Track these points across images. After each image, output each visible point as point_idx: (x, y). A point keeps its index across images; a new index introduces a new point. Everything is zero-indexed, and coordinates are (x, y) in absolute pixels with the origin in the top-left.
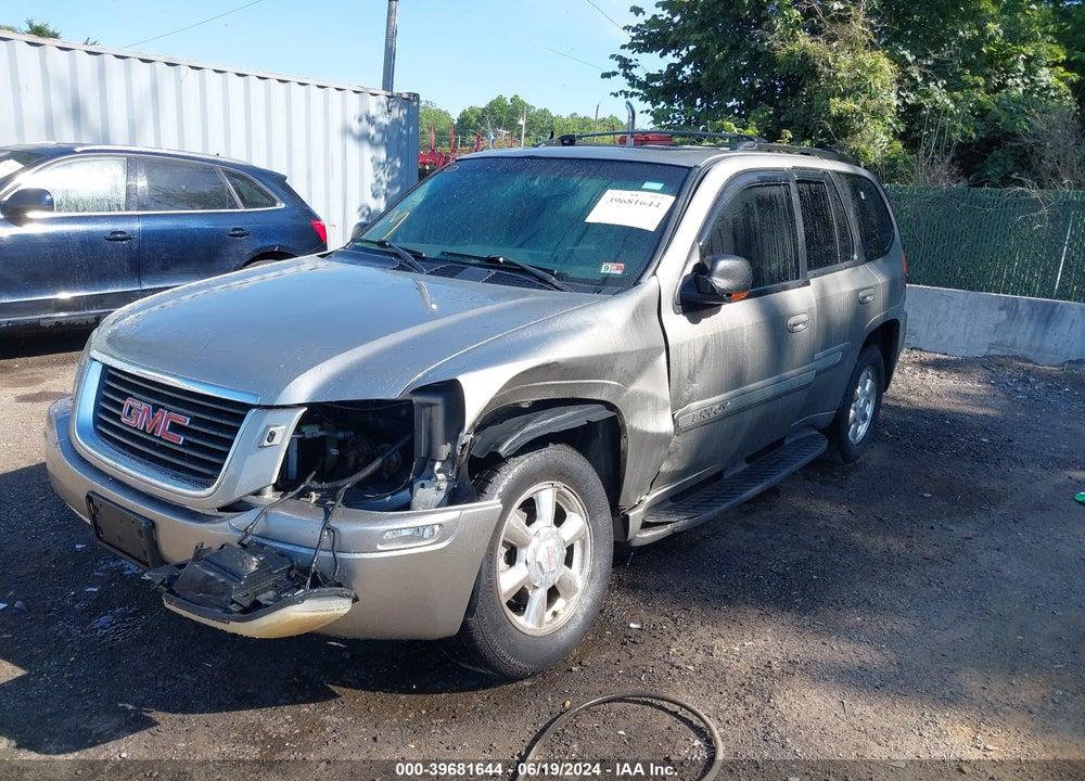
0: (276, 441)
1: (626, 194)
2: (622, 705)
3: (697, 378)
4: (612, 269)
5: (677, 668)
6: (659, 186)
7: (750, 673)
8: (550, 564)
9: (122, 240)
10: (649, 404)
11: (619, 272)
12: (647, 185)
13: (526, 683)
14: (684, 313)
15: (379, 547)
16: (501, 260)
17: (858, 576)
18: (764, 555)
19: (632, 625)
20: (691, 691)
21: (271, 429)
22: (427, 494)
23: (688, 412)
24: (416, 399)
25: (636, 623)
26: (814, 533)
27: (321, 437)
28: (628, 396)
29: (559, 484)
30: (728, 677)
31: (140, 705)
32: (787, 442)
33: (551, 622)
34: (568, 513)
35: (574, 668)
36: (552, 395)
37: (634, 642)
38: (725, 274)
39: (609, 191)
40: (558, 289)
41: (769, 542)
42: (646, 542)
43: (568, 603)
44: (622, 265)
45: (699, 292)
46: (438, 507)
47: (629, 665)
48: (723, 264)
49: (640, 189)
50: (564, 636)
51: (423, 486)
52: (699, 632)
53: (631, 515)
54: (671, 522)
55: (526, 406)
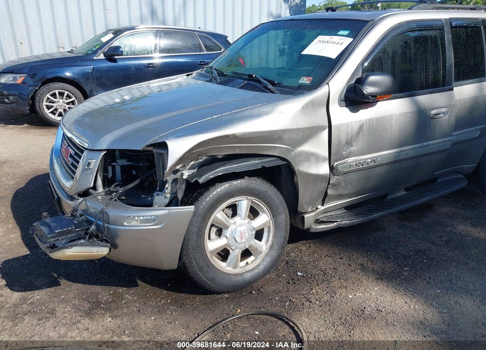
0: (91, 166)
1: (327, 38)
2: (266, 317)
3: (354, 144)
4: (305, 81)
5: (310, 302)
6: (346, 33)
7: (350, 312)
8: (241, 238)
9: (151, 67)
10: (313, 159)
11: (308, 82)
12: (341, 32)
13: (226, 296)
14: (346, 106)
15: (125, 224)
16: (254, 76)
17: (454, 264)
18: (401, 243)
19: (299, 273)
20: (310, 316)
21: (89, 161)
22: (161, 199)
23: (345, 163)
24: (154, 151)
25: (301, 272)
26: (441, 235)
27: (127, 165)
28: (296, 153)
29: (251, 198)
30: (335, 312)
31: (60, 275)
32: (439, 181)
33: (243, 267)
34: (261, 213)
35: (253, 292)
36: (238, 152)
37: (294, 283)
38: (373, 84)
39: (320, 36)
40: (272, 92)
41: (409, 236)
42: (319, 231)
43: (256, 259)
44: (311, 78)
45: (355, 94)
46: (166, 207)
47: (284, 295)
48: (372, 78)
49: (336, 35)
50: (248, 276)
51: (158, 194)
52: (335, 283)
53: (306, 216)
54: (337, 222)
55: (220, 157)
